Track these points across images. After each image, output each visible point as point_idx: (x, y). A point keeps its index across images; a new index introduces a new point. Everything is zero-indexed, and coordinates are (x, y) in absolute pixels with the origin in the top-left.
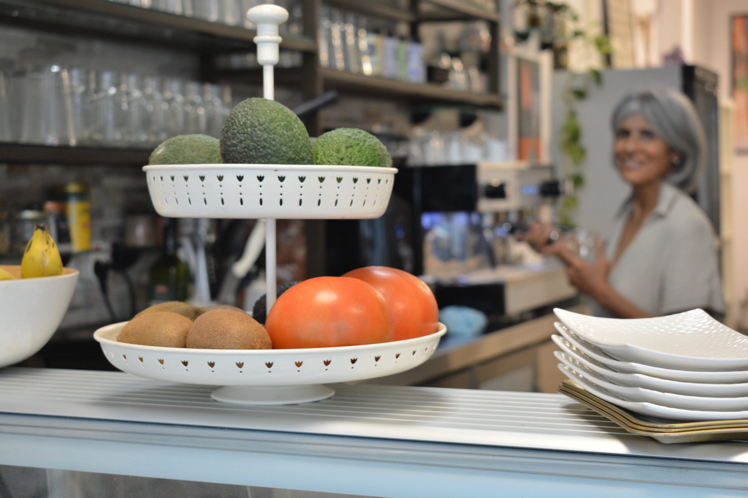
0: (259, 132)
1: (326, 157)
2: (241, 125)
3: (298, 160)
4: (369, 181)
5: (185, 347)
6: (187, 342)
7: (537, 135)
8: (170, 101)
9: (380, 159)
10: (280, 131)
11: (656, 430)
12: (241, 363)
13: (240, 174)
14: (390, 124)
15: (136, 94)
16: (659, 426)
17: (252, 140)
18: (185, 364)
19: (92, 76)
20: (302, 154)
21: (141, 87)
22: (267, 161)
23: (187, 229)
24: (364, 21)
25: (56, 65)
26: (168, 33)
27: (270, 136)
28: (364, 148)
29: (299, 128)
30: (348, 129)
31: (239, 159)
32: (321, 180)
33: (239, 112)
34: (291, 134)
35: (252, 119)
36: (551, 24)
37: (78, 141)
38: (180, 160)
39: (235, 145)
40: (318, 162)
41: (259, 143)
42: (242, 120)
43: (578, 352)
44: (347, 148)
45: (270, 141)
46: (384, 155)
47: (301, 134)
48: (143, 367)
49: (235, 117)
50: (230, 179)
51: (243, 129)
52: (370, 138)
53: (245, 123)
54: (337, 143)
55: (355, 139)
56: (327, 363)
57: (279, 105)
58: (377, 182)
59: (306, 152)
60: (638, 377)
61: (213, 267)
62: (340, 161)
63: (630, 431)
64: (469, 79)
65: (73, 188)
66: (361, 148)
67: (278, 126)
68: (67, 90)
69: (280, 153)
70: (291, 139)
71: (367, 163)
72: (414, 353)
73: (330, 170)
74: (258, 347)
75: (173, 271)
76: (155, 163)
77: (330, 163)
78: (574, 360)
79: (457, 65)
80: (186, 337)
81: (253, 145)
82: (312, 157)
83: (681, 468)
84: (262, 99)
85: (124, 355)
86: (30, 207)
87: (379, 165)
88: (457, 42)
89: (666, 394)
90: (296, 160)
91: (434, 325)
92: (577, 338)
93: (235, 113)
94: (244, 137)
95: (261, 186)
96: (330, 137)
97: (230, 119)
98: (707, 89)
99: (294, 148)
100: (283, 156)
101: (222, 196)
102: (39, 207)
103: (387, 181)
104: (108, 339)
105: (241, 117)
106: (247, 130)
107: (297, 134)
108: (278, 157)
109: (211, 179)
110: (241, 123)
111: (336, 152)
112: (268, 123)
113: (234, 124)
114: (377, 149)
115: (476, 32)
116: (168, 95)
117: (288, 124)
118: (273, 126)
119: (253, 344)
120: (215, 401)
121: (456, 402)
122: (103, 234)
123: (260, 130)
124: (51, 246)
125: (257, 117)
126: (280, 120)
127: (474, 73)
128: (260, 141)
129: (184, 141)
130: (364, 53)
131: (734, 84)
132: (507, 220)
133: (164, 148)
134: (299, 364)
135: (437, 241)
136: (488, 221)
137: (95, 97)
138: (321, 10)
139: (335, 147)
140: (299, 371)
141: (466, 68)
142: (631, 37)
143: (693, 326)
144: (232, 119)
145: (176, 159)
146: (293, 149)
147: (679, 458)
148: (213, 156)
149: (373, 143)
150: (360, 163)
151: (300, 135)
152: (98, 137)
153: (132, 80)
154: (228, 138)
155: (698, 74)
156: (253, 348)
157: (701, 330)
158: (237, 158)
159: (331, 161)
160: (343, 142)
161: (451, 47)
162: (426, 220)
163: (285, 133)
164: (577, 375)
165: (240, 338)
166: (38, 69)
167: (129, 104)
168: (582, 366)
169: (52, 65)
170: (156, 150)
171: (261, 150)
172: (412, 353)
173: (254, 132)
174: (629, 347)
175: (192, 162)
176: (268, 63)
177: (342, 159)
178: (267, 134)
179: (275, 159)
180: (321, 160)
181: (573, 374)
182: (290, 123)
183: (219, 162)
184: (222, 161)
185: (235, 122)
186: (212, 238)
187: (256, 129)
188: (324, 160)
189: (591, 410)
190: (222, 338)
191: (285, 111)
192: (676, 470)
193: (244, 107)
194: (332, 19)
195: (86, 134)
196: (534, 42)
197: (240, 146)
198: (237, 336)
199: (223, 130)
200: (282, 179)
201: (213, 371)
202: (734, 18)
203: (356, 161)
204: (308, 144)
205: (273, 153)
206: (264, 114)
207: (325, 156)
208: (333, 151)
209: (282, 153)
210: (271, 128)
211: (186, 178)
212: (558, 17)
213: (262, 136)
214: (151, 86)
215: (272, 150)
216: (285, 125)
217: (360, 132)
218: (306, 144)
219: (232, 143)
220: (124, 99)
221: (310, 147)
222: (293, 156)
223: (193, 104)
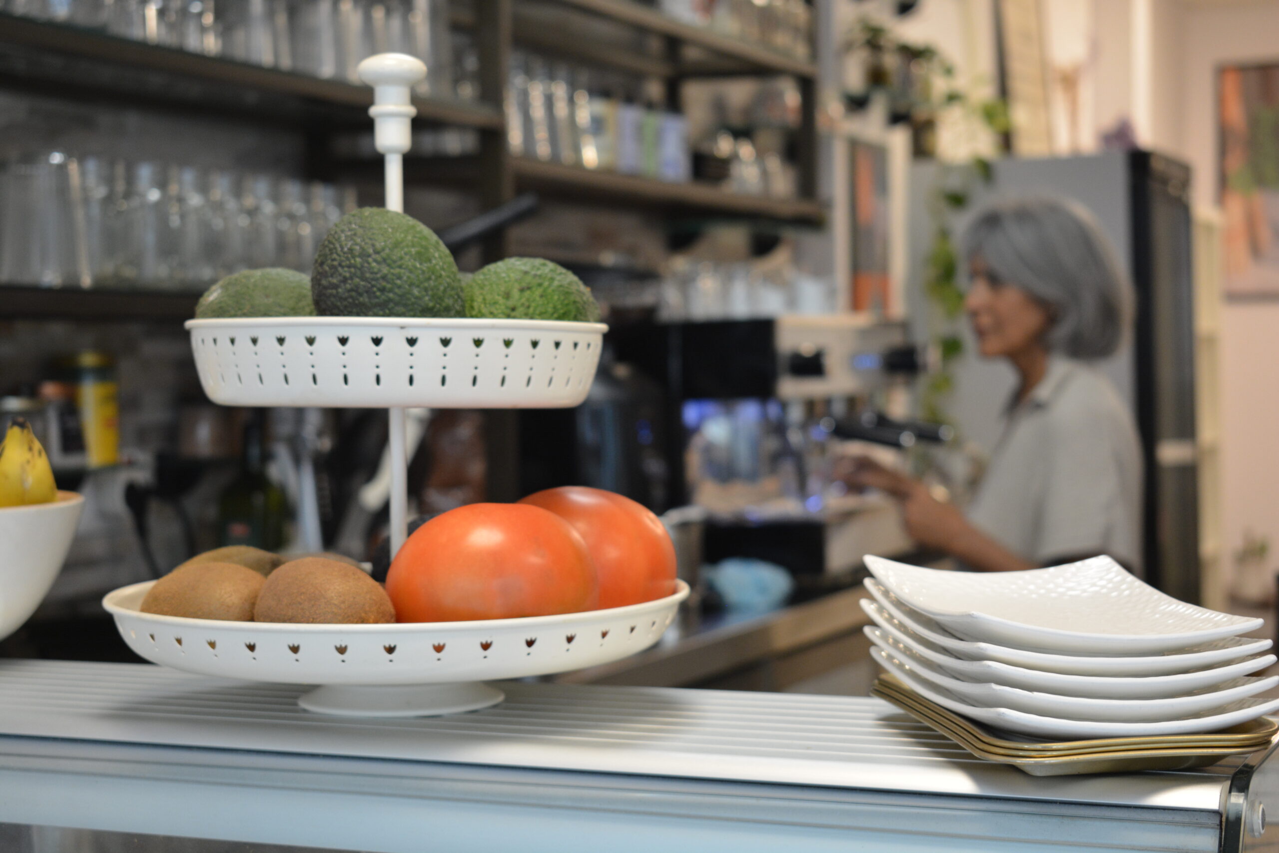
0: (374, 264)
1: (488, 305)
2: (344, 253)
3: (439, 311)
4: (557, 345)
5: (252, 619)
6: (255, 611)
7: (884, 269)
8: (252, 212)
9: (578, 309)
10: (409, 262)
11: (1021, 753)
12: (343, 645)
13: (343, 333)
14: (631, 251)
15: (195, 200)
16: (1026, 746)
17: (363, 278)
18: (252, 648)
19: (120, 170)
20: (446, 300)
21: (204, 188)
22: (387, 311)
23: (284, 429)
24: (584, 76)
25: (58, 151)
26: (251, 98)
27: (392, 271)
28: (550, 290)
29: (441, 257)
30: (525, 260)
31: (342, 308)
32: (478, 343)
33: (343, 231)
34: (428, 268)
35: (363, 243)
36: (907, 81)
37: (96, 280)
38: (245, 311)
39: (336, 287)
40: (474, 313)
41: (373, 283)
42: (346, 245)
43: (902, 627)
44: (522, 290)
45: (393, 280)
46: (585, 303)
47: (445, 267)
48: (183, 654)
49: (336, 240)
50: (327, 343)
51: (348, 259)
52: (561, 274)
53: (351, 250)
54: (506, 282)
55: (535, 276)
56: (486, 646)
57: (409, 220)
58: (572, 346)
59: (453, 298)
60: (989, 666)
61: (327, 493)
62: (511, 313)
63: (980, 756)
64: (765, 174)
65: (89, 359)
66: (545, 291)
67: (406, 254)
68: (76, 193)
69: (409, 299)
70: (427, 276)
71: (556, 315)
72: (632, 629)
73: (493, 327)
74: (371, 620)
75: (258, 500)
76: (205, 315)
77: (493, 315)
78: (896, 642)
79: (746, 150)
80: (253, 605)
81: (364, 286)
82: (463, 307)
83: (1063, 816)
84: (381, 209)
85: (152, 633)
86: (15, 392)
87: (576, 319)
88: (748, 111)
89: (1036, 694)
90: (435, 310)
91: (668, 583)
92: (899, 604)
93: (336, 233)
94: (350, 272)
95: (377, 354)
96: (496, 273)
97: (326, 243)
98: (1172, 190)
99: (432, 290)
100: (413, 304)
101: (313, 370)
102: (30, 391)
103: (589, 345)
104: (128, 608)
105: (346, 240)
106: (355, 260)
107: (438, 267)
108: (405, 305)
109: (296, 342)
110: (346, 249)
111: (503, 298)
112: (390, 249)
113: (334, 251)
114: (572, 293)
115: (778, 96)
116: (249, 201)
117: (423, 250)
118: (398, 253)
119: (363, 615)
120: (305, 711)
121: (704, 711)
122: (141, 437)
123: (375, 261)
124: (36, 453)
125: (371, 239)
126: (410, 244)
127: (775, 164)
128: (376, 280)
129: (253, 280)
130: (585, 131)
131: (1223, 183)
132: (828, 413)
133: (219, 291)
134: (439, 649)
135: (709, 449)
136: (796, 414)
137: (124, 206)
138: (511, 59)
139: (503, 289)
140: (439, 660)
141: (760, 155)
142: (1046, 103)
143: (1094, 585)
144: (330, 242)
145: (240, 309)
146: (430, 293)
147: (1059, 800)
148: (301, 305)
149: (565, 283)
150: (543, 316)
151: (443, 269)
152: (129, 272)
153: (189, 176)
154: (324, 275)
155: (1157, 165)
156: (363, 621)
157: (1104, 591)
158: (338, 308)
159: (495, 312)
160: (516, 280)
161: (736, 120)
162: (691, 413)
163: (418, 265)
164: (901, 667)
165: (343, 606)
166: (29, 158)
167: (183, 216)
168: (908, 652)
169: (52, 152)
170: (206, 294)
171: (378, 294)
172: (629, 629)
173: (366, 265)
174: (976, 618)
175: (266, 314)
176: (393, 151)
177: (513, 309)
178: (387, 268)
179: (401, 309)
180: (480, 311)
181: (894, 664)
182: (426, 249)
183: (310, 314)
184: (315, 312)
185: (335, 248)
186: (326, 444)
187: (370, 260)
188: (484, 311)
189: (921, 722)
190: (313, 606)
191: (418, 229)
192: (1055, 820)
193: (350, 223)
194: (529, 73)
195: (108, 268)
196: (878, 111)
197: (343, 287)
198: (336, 602)
199: (316, 261)
200: (412, 342)
201: (297, 660)
202: (1222, 71)
203: (538, 312)
204: (456, 284)
205: (397, 299)
206: (382, 235)
207: (485, 304)
208: (499, 295)
209: (413, 300)
210: (394, 258)
211: (255, 341)
212: (918, 69)
213: (380, 271)
214: (221, 186)
215: (395, 294)
216: (419, 253)
217: (544, 265)
218: (452, 283)
219: (329, 282)
220: (174, 210)
221: (459, 290)
222: (431, 304)
223: (291, 217)
